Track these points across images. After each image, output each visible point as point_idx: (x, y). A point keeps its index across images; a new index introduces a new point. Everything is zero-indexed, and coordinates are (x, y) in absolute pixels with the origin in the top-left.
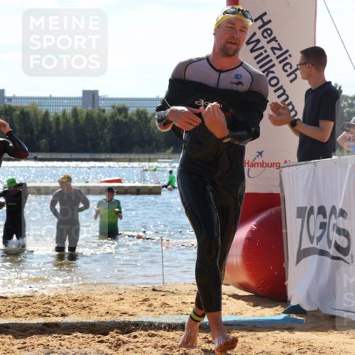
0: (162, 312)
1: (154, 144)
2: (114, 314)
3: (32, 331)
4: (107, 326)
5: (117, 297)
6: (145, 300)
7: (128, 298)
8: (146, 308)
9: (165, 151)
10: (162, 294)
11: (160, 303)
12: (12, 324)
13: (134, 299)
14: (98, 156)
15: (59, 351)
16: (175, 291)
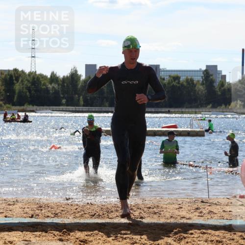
0: (210, 218)
1: (199, 102)
2: (176, 218)
3: (121, 228)
4: (171, 226)
5: (177, 206)
6: (197, 209)
7: (186, 207)
8: (198, 214)
9: (206, 107)
10: (208, 205)
11: (208, 211)
12: (108, 223)
13: (189, 208)
14: (160, 110)
15: (140, 242)
16: (217, 203)
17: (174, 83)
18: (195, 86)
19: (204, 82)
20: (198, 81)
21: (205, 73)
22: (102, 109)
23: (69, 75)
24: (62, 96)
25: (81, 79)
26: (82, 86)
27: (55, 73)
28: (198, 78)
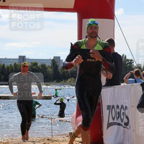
9: (53, 81)
10: (51, 141)
17: (34, 67)
18: (47, 69)
19: (52, 66)
20: (49, 66)
21: (53, 61)
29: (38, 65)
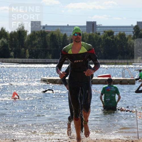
17: (109, 38)
18: (127, 40)
19: (135, 36)
20: (130, 36)
21: (135, 29)
22: (45, 61)
23: (16, 31)
24: (10, 49)
25: (27, 34)
26: (28, 40)
27: (4, 29)
28: (130, 33)
29: (114, 35)
